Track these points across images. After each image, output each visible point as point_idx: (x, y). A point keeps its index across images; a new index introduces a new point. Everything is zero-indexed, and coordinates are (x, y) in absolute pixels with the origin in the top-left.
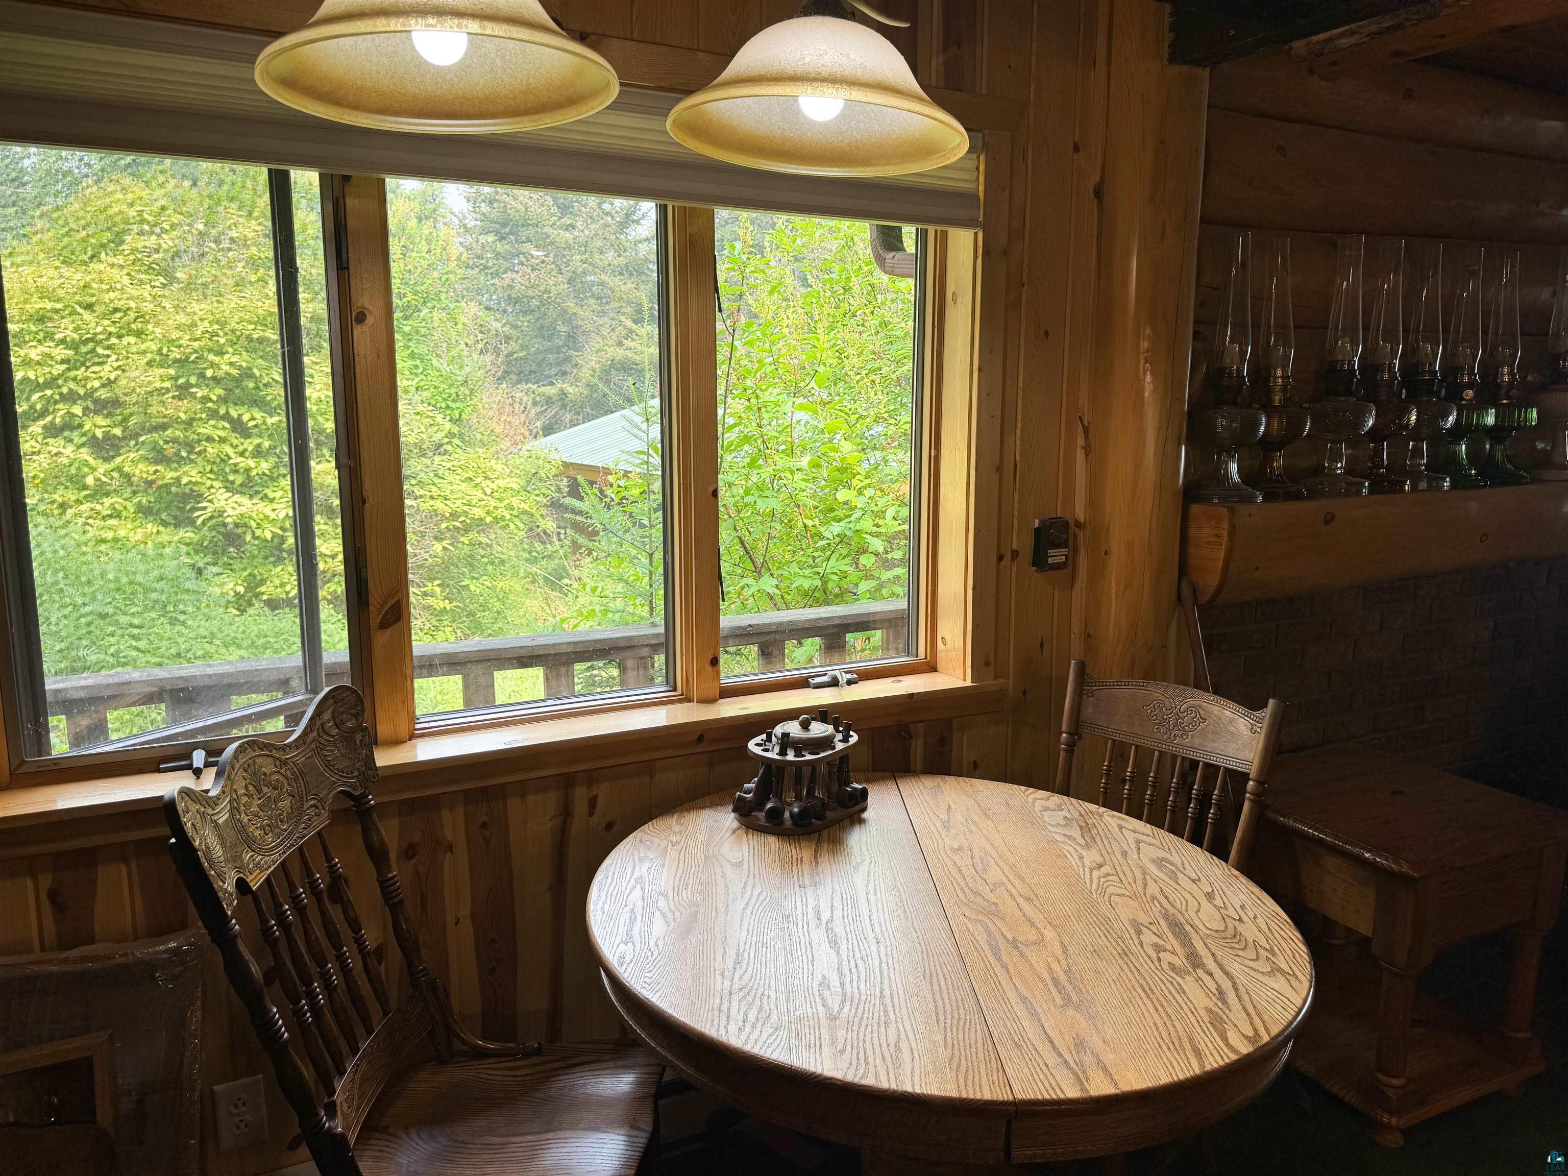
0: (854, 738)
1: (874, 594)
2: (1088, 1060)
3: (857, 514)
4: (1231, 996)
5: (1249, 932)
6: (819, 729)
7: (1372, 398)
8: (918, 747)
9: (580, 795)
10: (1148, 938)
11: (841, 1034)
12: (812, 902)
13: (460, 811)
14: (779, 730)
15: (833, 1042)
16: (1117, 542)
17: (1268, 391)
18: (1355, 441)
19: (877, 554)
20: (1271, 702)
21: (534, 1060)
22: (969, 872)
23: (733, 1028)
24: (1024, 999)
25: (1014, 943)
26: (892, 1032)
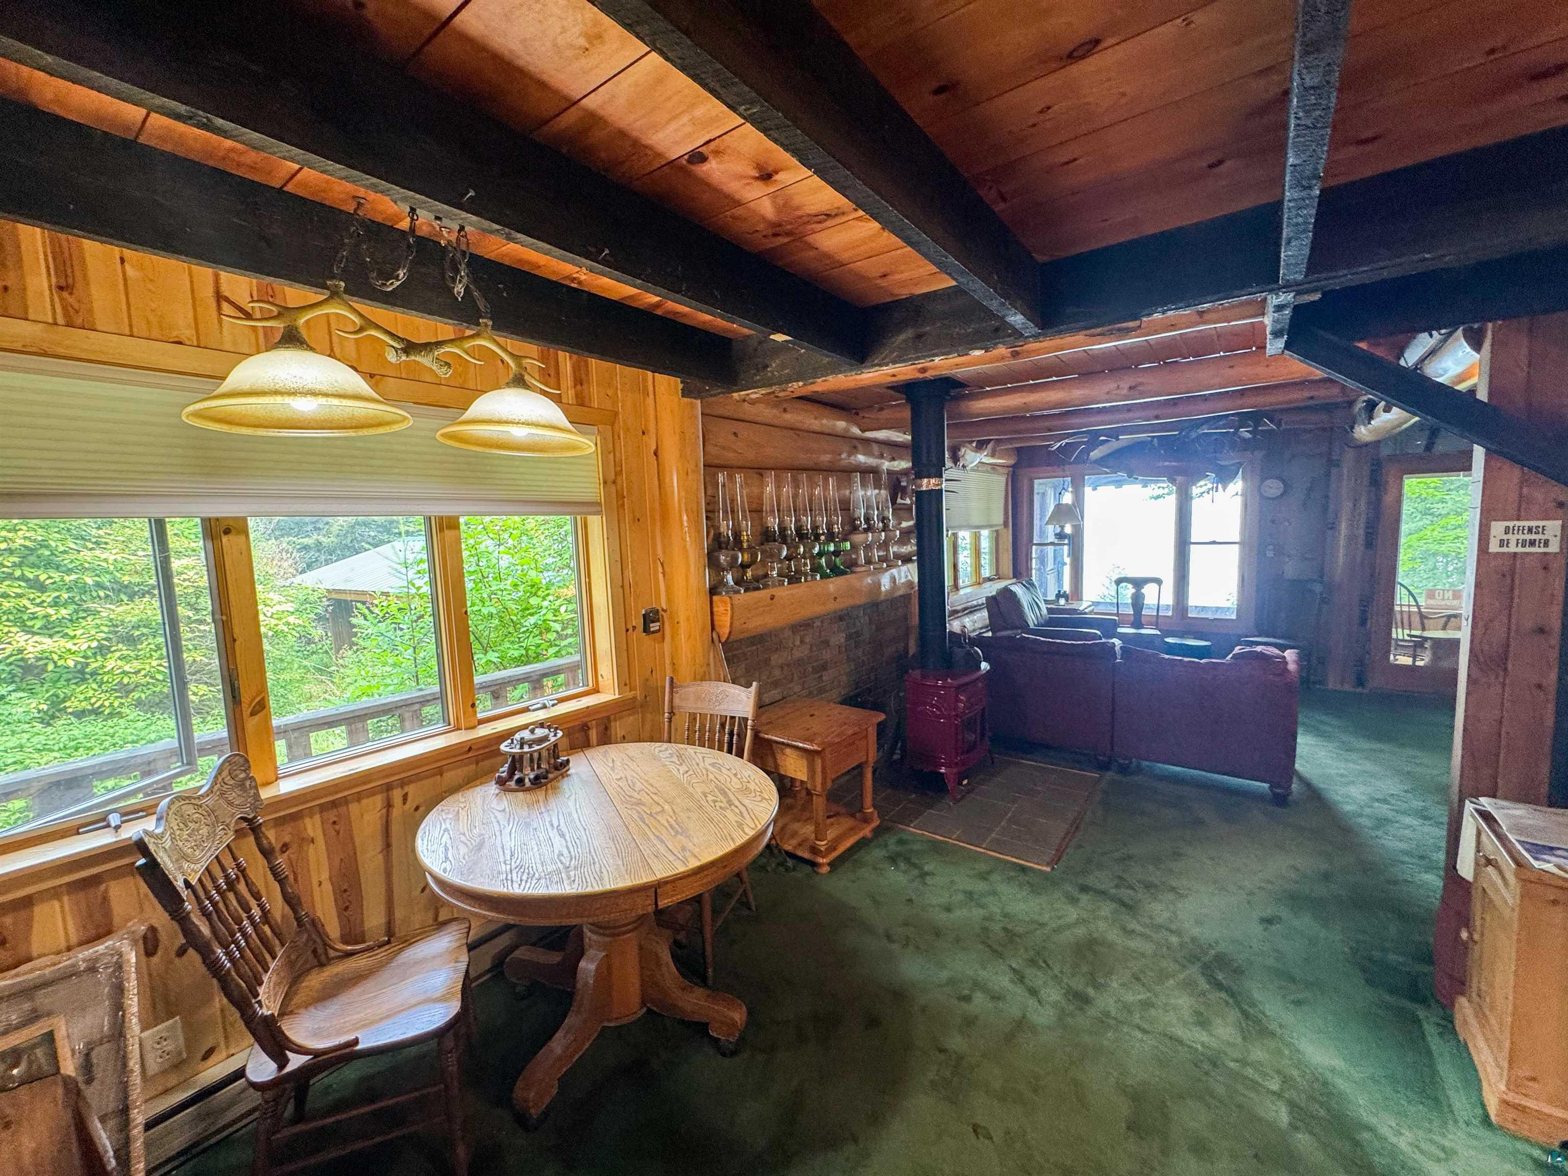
0: (560, 733)
1: (557, 655)
2: (688, 854)
3: (544, 611)
4: (745, 814)
5: (752, 786)
6: (540, 733)
7: (784, 541)
8: (593, 735)
9: (397, 794)
10: (710, 798)
11: (572, 873)
12: (548, 819)
13: (317, 817)
14: (517, 736)
15: (569, 878)
16: (682, 618)
17: (741, 542)
18: (781, 561)
19: (557, 632)
20: (754, 684)
21: (387, 947)
22: (626, 788)
23: (516, 885)
24: (658, 837)
25: (651, 815)
26: (597, 865)
